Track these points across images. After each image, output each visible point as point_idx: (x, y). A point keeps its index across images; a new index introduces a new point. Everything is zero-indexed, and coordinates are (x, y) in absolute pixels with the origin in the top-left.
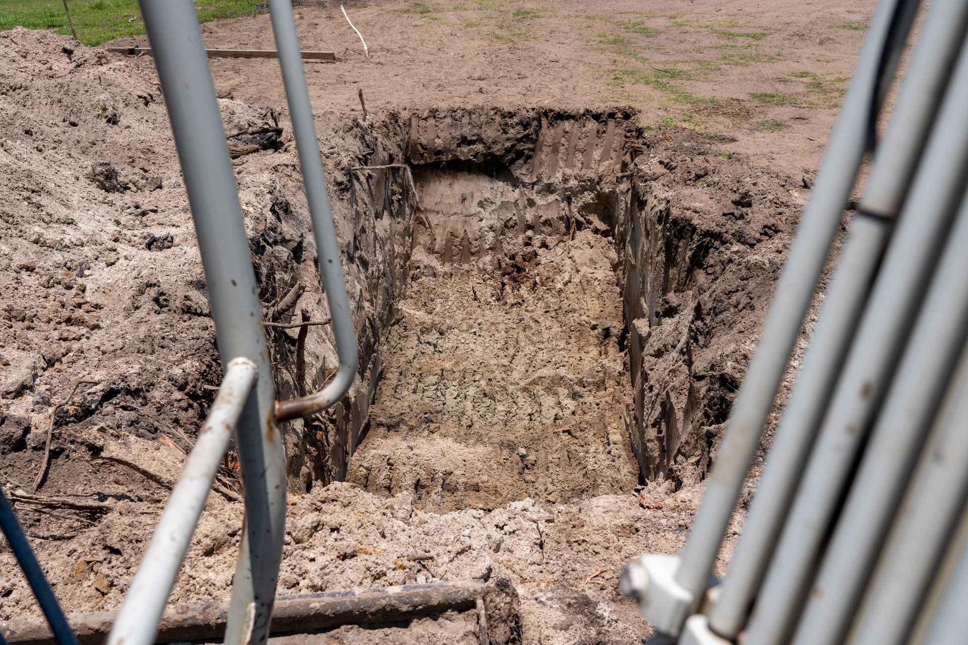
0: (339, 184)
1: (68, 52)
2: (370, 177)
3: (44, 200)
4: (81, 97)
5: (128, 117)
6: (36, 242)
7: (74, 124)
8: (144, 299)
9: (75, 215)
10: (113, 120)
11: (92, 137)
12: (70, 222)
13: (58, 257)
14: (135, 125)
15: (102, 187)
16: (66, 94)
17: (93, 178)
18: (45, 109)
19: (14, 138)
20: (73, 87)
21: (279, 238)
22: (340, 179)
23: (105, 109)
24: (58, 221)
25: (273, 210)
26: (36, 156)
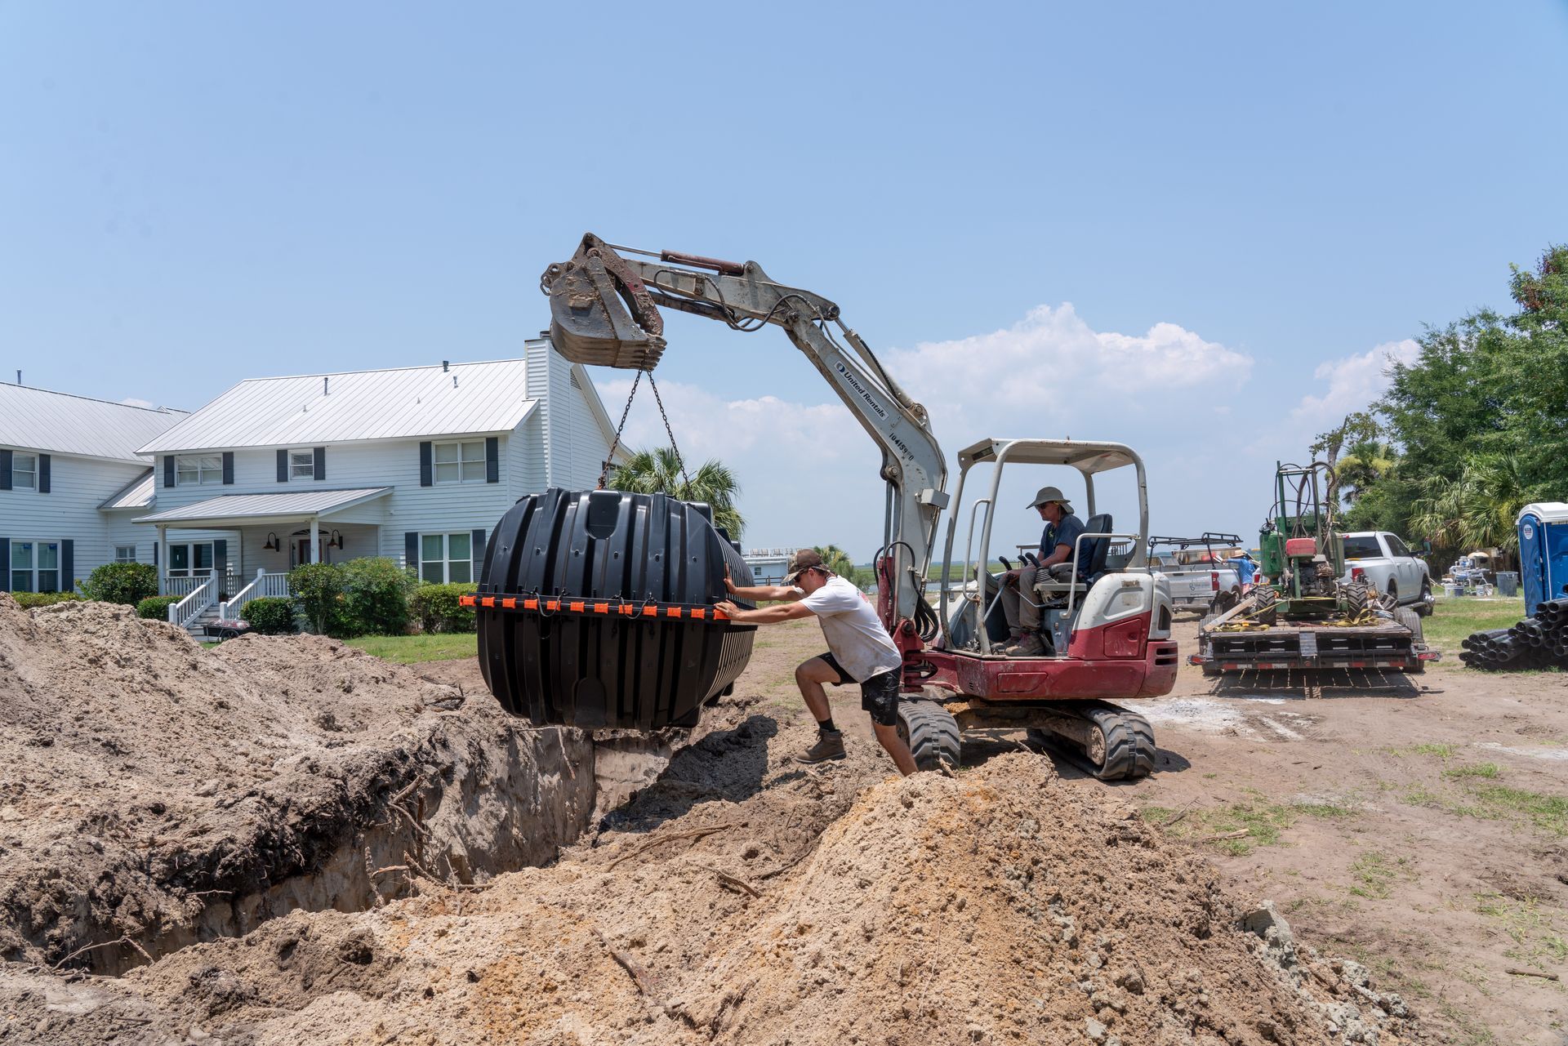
0: (500, 736)
1: (334, 649)
2: (535, 739)
3: (273, 725)
4: (330, 674)
5: (360, 689)
6: (256, 743)
7: (319, 691)
8: (302, 765)
9: (290, 735)
10: (348, 690)
11: (330, 700)
12: (284, 737)
13: (268, 752)
14: (363, 694)
15: (322, 726)
16: (320, 671)
17: (317, 721)
18: (301, 680)
19: (271, 694)
20: (325, 668)
21: (430, 760)
22: (500, 733)
23: (343, 682)
24: (277, 735)
25: (430, 741)
26: (284, 705)
